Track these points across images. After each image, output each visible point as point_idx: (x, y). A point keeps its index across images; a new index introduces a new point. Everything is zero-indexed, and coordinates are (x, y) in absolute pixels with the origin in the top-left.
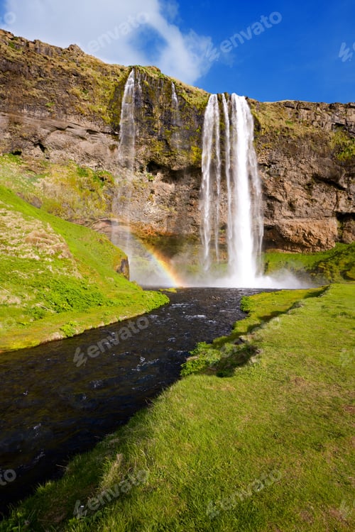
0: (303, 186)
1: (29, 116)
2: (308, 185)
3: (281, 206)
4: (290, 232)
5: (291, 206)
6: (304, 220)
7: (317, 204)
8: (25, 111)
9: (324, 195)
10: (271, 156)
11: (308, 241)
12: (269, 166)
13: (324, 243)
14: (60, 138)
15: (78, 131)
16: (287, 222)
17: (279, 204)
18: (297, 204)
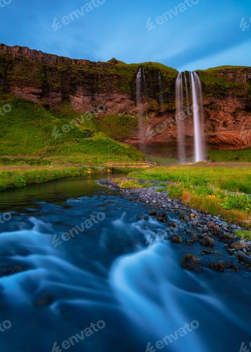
0: (231, 114)
1: (98, 96)
2: (234, 113)
3: (219, 125)
4: (225, 138)
5: (225, 125)
6: (233, 132)
7: (240, 122)
8: (96, 94)
9: (244, 117)
10: (211, 100)
11: (236, 143)
12: (211, 105)
13: (246, 143)
14: (110, 104)
15: (118, 100)
16: (223, 134)
17: (218, 124)
18: (227, 123)
